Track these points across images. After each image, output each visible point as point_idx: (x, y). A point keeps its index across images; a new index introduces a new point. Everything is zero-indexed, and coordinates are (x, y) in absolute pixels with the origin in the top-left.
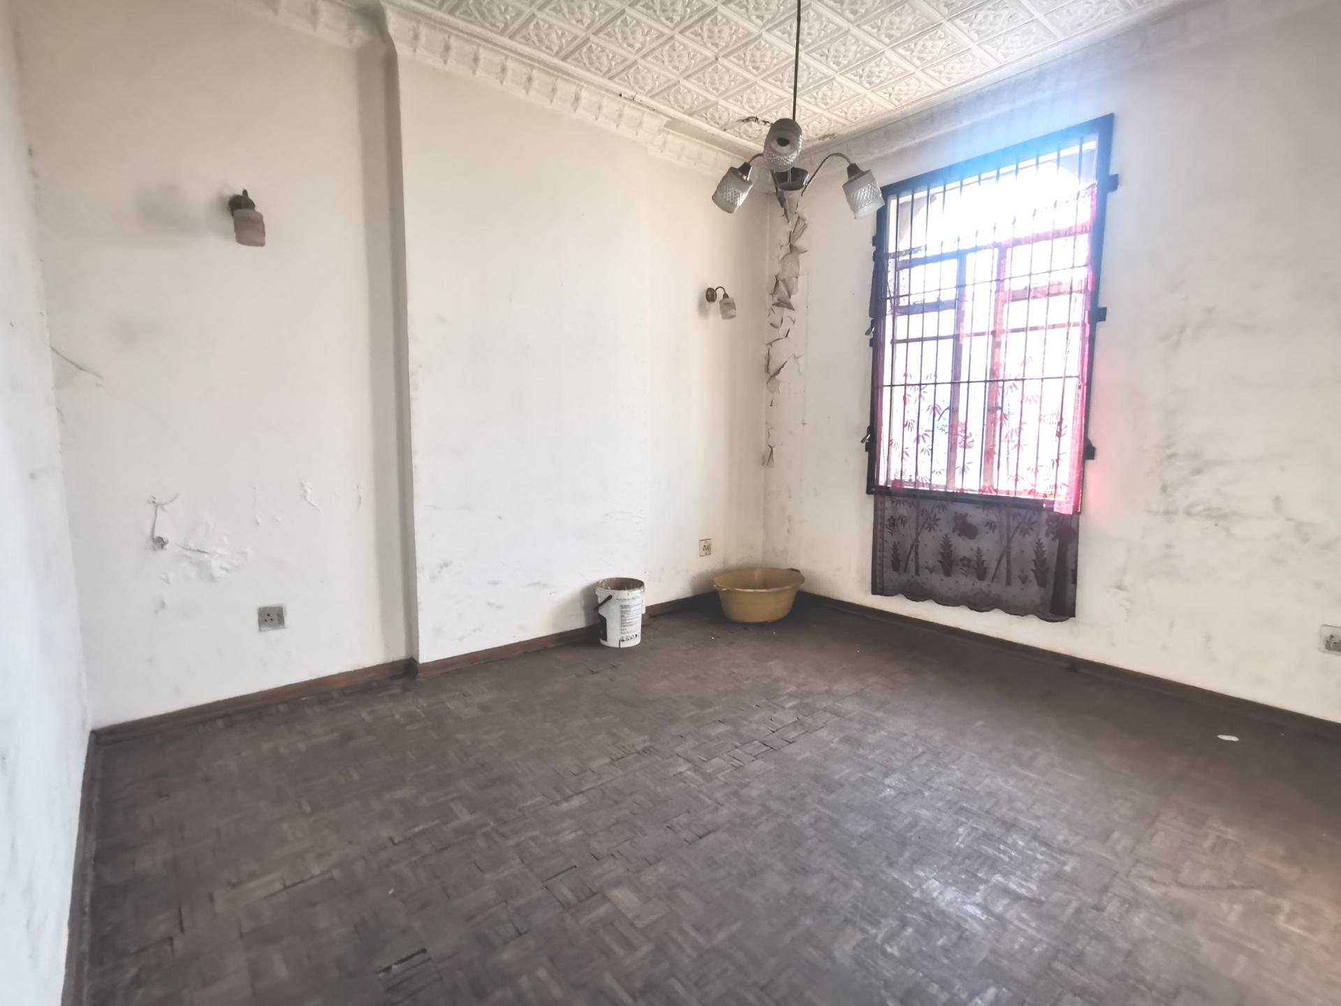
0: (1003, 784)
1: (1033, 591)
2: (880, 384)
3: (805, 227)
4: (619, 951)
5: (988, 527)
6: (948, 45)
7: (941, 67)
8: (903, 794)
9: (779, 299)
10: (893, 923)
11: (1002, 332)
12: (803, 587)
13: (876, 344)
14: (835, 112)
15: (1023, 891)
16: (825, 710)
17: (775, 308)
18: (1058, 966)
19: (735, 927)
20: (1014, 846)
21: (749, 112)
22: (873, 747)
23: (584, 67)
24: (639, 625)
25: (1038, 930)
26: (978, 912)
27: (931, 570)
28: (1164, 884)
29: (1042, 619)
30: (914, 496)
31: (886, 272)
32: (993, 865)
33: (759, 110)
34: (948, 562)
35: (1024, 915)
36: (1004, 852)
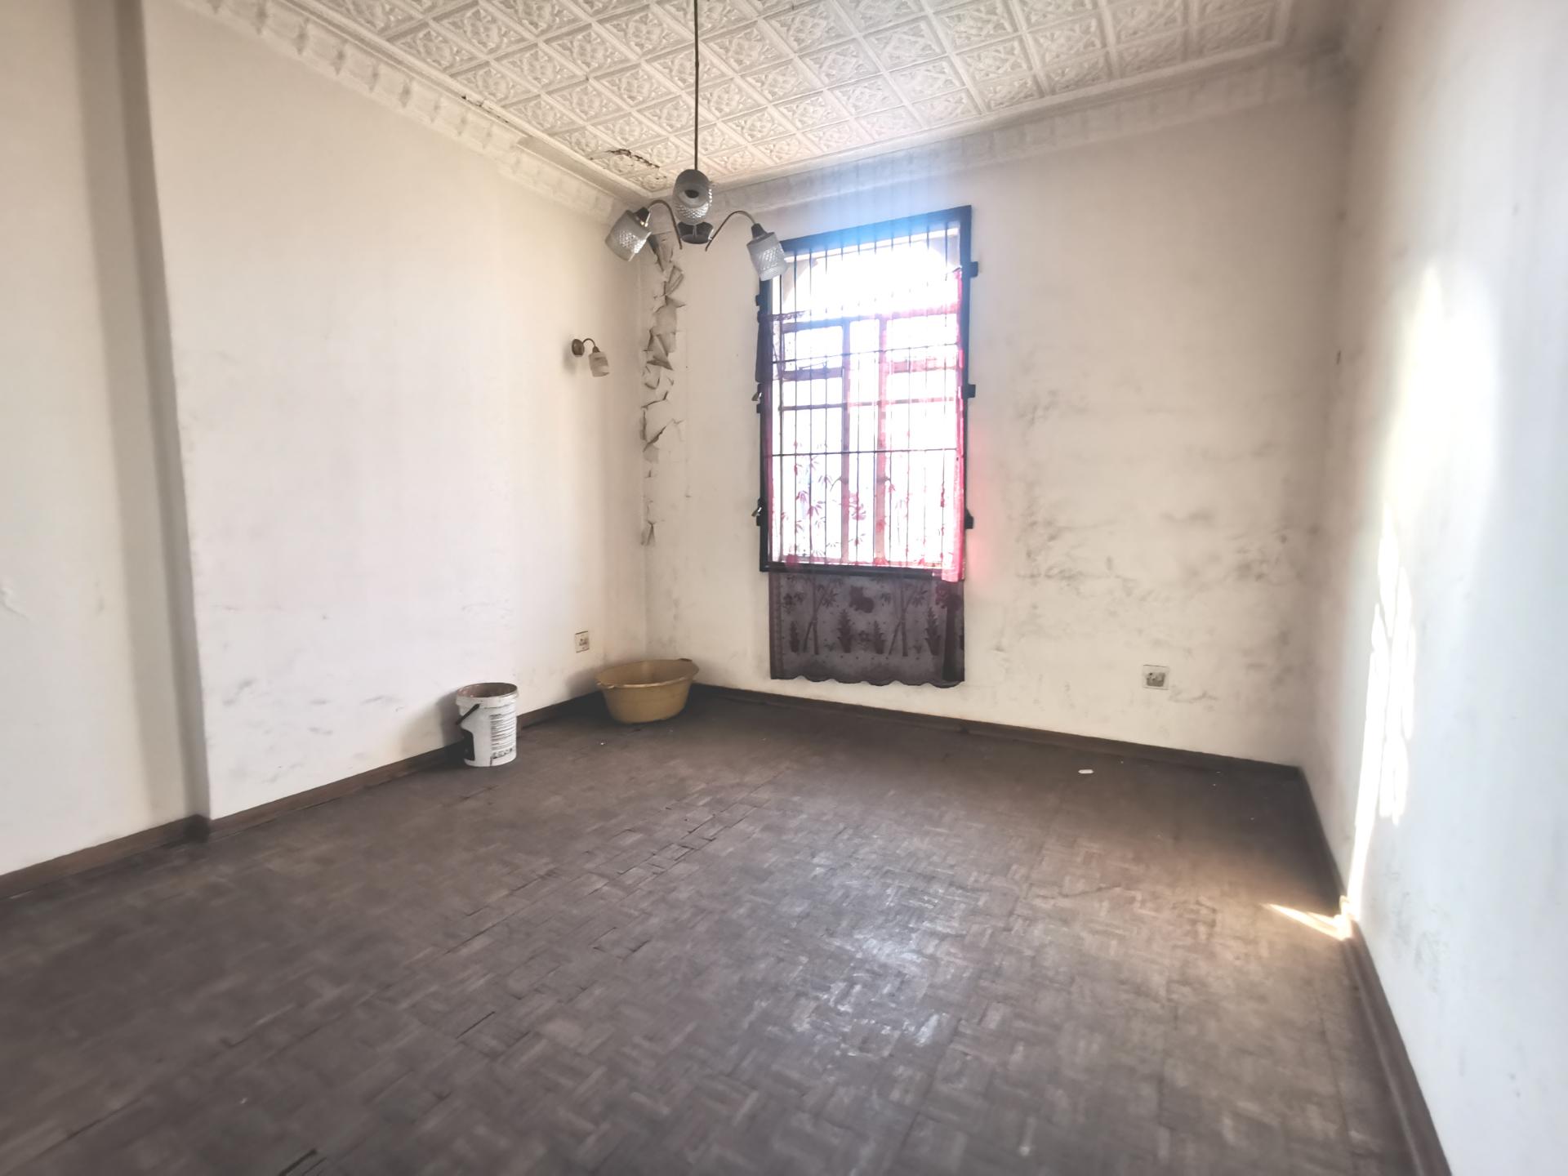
0: (919, 844)
1: (928, 661)
2: (769, 453)
3: (681, 277)
4: (566, 1082)
5: (883, 600)
6: (828, 113)
7: (821, 134)
8: (832, 871)
9: (654, 357)
10: (842, 985)
11: (887, 403)
12: (699, 678)
13: (764, 410)
14: (715, 159)
15: (948, 930)
16: (741, 802)
17: (651, 367)
18: (984, 983)
19: (690, 1028)
20: (935, 896)
21: (621, 144)
22: (797, 831)
23: (418, 55)
24: (514, 737)
25: (964, 958)
26: (914, 957)
27: (831, 648)
28: (1053, 898)
29: (937, 686)
30: (810, 572)
31: (771, 334)
32: (920, 915)
33: (633, 143)
34: (847, 638)
35: (953, 950)
36: (929, 902)
